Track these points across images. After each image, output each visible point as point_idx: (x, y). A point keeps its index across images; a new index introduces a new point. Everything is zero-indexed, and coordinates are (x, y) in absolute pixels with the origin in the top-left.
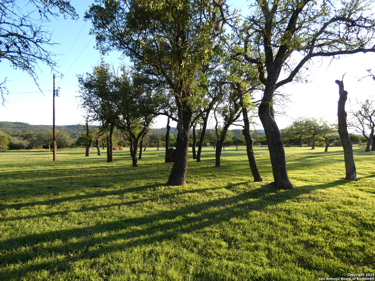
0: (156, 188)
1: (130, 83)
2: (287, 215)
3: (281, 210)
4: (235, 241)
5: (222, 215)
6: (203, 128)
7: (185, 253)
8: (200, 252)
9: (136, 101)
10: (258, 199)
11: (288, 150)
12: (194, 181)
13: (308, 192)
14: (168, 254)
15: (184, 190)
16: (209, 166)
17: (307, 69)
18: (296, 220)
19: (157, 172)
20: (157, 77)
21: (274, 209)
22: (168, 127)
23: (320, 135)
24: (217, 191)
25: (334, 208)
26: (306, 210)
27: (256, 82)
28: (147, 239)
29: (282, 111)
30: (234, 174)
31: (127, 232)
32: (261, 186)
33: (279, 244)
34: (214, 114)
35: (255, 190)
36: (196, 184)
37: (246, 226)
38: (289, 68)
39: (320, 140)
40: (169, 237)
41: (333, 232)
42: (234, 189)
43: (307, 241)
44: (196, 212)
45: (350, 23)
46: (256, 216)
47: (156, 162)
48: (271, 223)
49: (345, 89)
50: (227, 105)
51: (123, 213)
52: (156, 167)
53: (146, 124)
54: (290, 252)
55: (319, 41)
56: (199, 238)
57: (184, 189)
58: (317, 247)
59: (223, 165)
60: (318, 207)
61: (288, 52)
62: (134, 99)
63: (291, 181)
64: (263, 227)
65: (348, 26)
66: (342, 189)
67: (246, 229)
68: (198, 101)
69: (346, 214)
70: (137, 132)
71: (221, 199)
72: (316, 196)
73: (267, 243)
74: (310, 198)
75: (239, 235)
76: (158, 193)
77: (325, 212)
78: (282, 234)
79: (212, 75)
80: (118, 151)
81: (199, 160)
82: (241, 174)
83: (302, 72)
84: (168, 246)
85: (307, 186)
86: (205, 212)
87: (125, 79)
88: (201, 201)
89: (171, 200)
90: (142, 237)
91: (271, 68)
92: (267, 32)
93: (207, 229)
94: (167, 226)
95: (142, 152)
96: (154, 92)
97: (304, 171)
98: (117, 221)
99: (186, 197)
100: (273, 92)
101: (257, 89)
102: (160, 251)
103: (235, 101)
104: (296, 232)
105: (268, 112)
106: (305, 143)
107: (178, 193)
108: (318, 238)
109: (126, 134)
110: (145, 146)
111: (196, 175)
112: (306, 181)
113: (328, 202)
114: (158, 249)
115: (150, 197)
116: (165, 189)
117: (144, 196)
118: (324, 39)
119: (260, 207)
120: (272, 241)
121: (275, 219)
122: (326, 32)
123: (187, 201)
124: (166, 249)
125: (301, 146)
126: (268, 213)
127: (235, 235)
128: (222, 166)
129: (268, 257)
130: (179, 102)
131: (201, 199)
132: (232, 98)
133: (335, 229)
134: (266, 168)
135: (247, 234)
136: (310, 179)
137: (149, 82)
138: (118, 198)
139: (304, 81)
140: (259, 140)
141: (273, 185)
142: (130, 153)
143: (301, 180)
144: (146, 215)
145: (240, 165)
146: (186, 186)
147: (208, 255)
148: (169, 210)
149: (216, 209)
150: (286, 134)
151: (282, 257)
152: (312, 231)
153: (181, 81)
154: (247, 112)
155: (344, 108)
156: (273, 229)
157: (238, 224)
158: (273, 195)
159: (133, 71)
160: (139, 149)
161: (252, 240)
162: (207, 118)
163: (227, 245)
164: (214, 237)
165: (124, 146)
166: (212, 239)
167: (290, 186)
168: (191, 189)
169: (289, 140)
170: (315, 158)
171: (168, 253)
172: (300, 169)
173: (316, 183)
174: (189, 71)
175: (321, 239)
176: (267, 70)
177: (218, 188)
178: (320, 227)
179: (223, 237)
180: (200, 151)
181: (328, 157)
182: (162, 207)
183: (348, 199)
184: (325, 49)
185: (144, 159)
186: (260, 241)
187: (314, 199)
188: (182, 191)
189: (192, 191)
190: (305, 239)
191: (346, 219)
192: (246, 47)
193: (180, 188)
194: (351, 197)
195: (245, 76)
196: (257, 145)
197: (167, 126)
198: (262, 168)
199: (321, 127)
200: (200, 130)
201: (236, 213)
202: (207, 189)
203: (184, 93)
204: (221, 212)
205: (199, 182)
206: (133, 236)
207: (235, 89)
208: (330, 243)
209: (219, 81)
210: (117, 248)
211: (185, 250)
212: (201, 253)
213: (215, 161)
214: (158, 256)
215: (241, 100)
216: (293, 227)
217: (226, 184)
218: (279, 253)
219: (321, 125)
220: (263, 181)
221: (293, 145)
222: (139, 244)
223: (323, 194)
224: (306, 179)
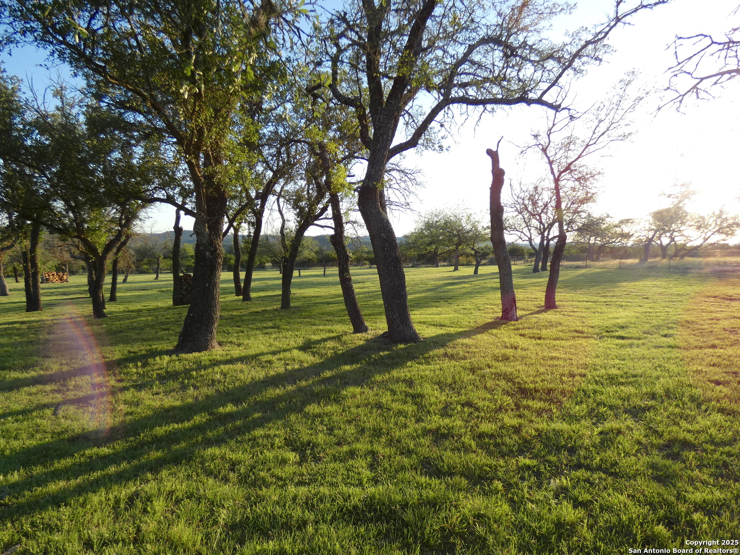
0: (150, 360)
1: (80, 128)
2: (408, 389)
3: (397, 381)
4: (312, 449)
5: (290, 402)
6: (255, 233)
7: (211, 487)
8: (242, 479)
9: (95, 170)
10: (359, 366)
11: (416, 273)
12: (235, 340)
13: (443, 346)
14: (172, 496)
15: (214, 360)
16: (268, 308)
17: (442, 126)
18: (421, 396)
19: (152, 327)
20: (144, 116)
21: (387, 381)
22: (178, 230)
23: (468, 245)
24: (281, 356)
25: (481, 369)
26: (438, 376)
27: (357, 144)
28: (125, 471)
29: (402, 201)
30: (317, 322)
31: (74, 464)
32: (366, 340)
33: (391, 441)
34: (276, 204)
35: (353, 349)
36: (239, 345)
37: (334, 418)
38: (414, 121)
39: (468, 255)
40: (176, 460)
41: (477, 409)
42: (315, 350)
43: (438, 429)
44: (236, 401)
45: (510, 52)
46: (354, 396)
47: (152, 304)
48: (379, 406)
49: (501, 166)
50: (303, 186)
51: (65, 423)
52: (152, 315)
53: (123, 222)
54: (409, 453)
55: (462, 76)
56: (240, 453)
57: (214, 357)
58: (452, 437)
59: (297, 304)
60: (458, 369)
61: (409, 91)
62: (92, 166)
63: (417, 328)
64: (365, 415)
65: (506, 56)
66: (495, 335)
67: (333, 422)
68: (240, 175)
69: (498, 376)
70: (102, 239)
71: (290, 371)
72: (455, 351)
73: (371, 442)
74: (446, 355)
75: (320, 435)
76: (153, 370)
77: (467, 377)
78: (396, 424)
79: (270, 124)
80: (58, 284)
81: (247, 298)
82: (331, 321)
83: (433, 130)
84: (173, 479)
85: (442, 335)
86: (255, 399)
87: (67, 118)
88: (249, 380)
89: (182, 383)
90: (112, 469)
91: (380, 119)
92: (371, 48)
93: (259, 432)
94: (172, 438)
95: (118, 286)
96: (139, 151)
97: (440, 309)
98: (49, 443)
99: (216, 373)
100: (383, 164)
101: (357, 158)
102: (155, 491)
103: (316, 178)
104: (420, 417)
105: (376, 202)
106: (444, 260)
107: (200, 366)
108: (454, 421)
109: (74, 245)
110: (127, 272)
111: (239, 329)
112: (441, 326)
113: (473, 359)
114: (150, 487)
115: (134, 381)
116: (170, 362)
117: (120, 381)
118: (470, 74)
119: (361, 379)
120: (379, 437)
121: (386, 398)
122: (473, 63)
123: (219, 382)
124: (169, 484)
125: (437, 266)
126: (375, 389)
127: (313, 437)
128: (295, 307)
129: (371, 467)
130: (197, 175)
131: (248, 374)
132: (312, 174)
133: (481, 404)
134: (376, 307)
135: (336, 432)
136: (447, 322)
137: (128, 127)
138: (53, 391)
139: (436, 146)
140: (365, 255)
141: (386, 337)
142: (87, 288)
143: (434, 325)
144: (122, 421)
145: (328, 303)
146: (218, 352)
147: (258, 483)
148: (178, 403)
149: (277, 391)
150: (413, 243)
151: (396, 463)
152: (446, 411)
153: (200, 131)
154: (338, 202)
155: (499, 198)
156: (383, 416)
157: (319, 415)
158: (385, 355)
159: (87, 100)
160: (108, 279)
161: (345, 440)
162: (263, 211)
163: (298, 457)
164: (272, 447)
165: (72, 273)
166: (268, 450)
167: (413, 337)
168: (229, 357)
169: (419, 255)
170: (458, 286)
171: (173, 492)
172: (432, 306)
173: (456, 329)
174: (217, 111)
175: (459, 423)
176: (374, 121)
177: (285, 351)
178: (458, 403)
179: (291, 444)
180: (248, 279)
181: (479, 283)
182: (162, 400)
183: (502, 351)
184: (472, 92)
185: (124, 300)
186: (358, 440)
187: (452, 357)
188: (207, 363)
189: (231, 361)
190: (433, 426)
191: (498, 385)
192: (335, 73)
193: (204, 356)
194: (506, 347)
195: (335, 131)
196: (363, 265)
197: (174, 228)
198: (367, 307)
199: (468, 232)
200: (249, 236)
201: (317, 394)
202: (262, 354)
203: (207, 157)
204: (289, 397)
205: (245, 342)
206: (91, 469)
207: (316, 154)
208: (472, 427)
209: (283, 136)
210: (48, 501)
211: (211, 481)
212: (245, 480)
213: (280, 298)
214: (149, 503)
215: (329, 177)
216: (415, 407)
217: (300, 341)
218: (390, 457)
219: (468, 227)
220: (369, 332)
221: (423, 263)
222: (105, 485)
223: (467, 346)
224: (442, 323)
